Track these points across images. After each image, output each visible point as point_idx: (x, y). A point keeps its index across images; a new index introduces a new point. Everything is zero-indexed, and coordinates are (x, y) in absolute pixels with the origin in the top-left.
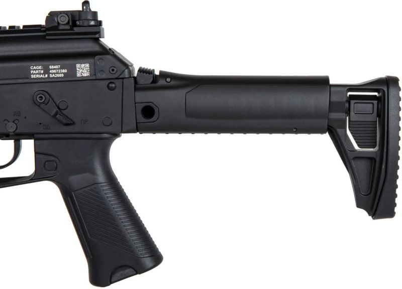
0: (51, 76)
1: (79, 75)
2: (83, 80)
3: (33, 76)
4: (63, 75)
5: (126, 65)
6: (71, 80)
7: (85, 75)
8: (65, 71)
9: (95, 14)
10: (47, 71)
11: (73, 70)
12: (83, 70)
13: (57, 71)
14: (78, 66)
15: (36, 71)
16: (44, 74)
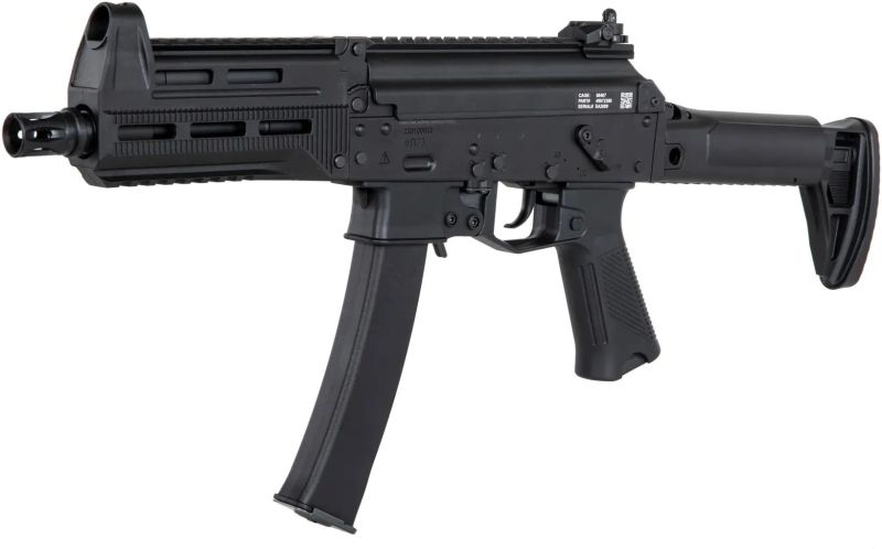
0: (597, 107)
1: (622, 107)
2: (626, 112)
3: (580, 107)
4: (607, 106)
5: (663, 98)
6: (614, 111)
7: (628, 107)
8: (610, 101)
9: (621, 26)
10: (593, 102)
11: (617, 101)
12: (627, 100)
13: (603, 101)
14: (622, 94)
15: (584, 101)
16: (590, 104)
